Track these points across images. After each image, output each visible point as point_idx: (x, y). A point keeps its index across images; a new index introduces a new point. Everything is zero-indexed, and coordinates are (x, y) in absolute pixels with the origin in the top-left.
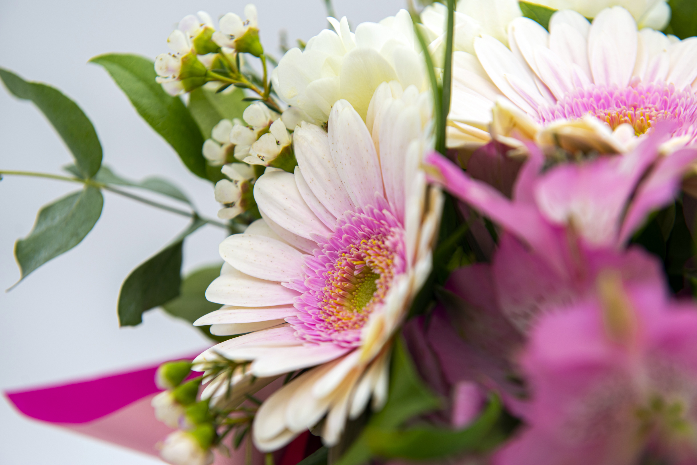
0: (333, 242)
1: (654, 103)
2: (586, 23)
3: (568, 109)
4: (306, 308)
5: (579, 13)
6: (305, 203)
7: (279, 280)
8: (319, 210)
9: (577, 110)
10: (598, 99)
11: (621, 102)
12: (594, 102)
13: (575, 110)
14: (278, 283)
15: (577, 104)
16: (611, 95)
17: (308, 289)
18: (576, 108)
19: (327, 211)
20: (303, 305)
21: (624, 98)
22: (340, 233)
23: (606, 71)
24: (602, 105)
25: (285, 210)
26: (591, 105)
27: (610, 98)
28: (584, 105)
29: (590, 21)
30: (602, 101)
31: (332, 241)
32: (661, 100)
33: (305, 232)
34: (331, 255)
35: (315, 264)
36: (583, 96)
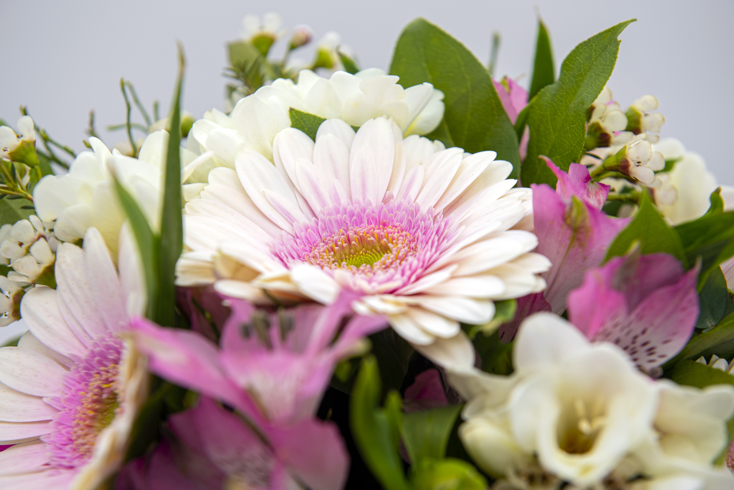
0: (88, 363)
1: (401, 222)
2: (352, 131)
3: (321, 226)
4: (60, 427)
5: (346, 122)
6: (65, 322)
7: (41, 395)
8: (78, 329)
9: (331, 227)
10: (352, 215)
11: (372, 219)
12: (348, 219)
13: (328, 226)
14: (41, 398)
15: (330, 221)
16: (364, 210)
17: (65, 407)
18: (330, 224)
19: (85, 331)
20: (60, 424)
21: (376, 215)
22: (93, 354)
23: (364, 185)
24: (354, 221)
25: (47, 328)
26: (345, 222)
27: (362, 214)
28: (337, 222)
29: (356, 129)
30: (354, 218)
31: (87, 361)
32: (407, 219)
33: (64, 350)
34: (87, 374)
35: (73, 382)
36: (338, 212)
